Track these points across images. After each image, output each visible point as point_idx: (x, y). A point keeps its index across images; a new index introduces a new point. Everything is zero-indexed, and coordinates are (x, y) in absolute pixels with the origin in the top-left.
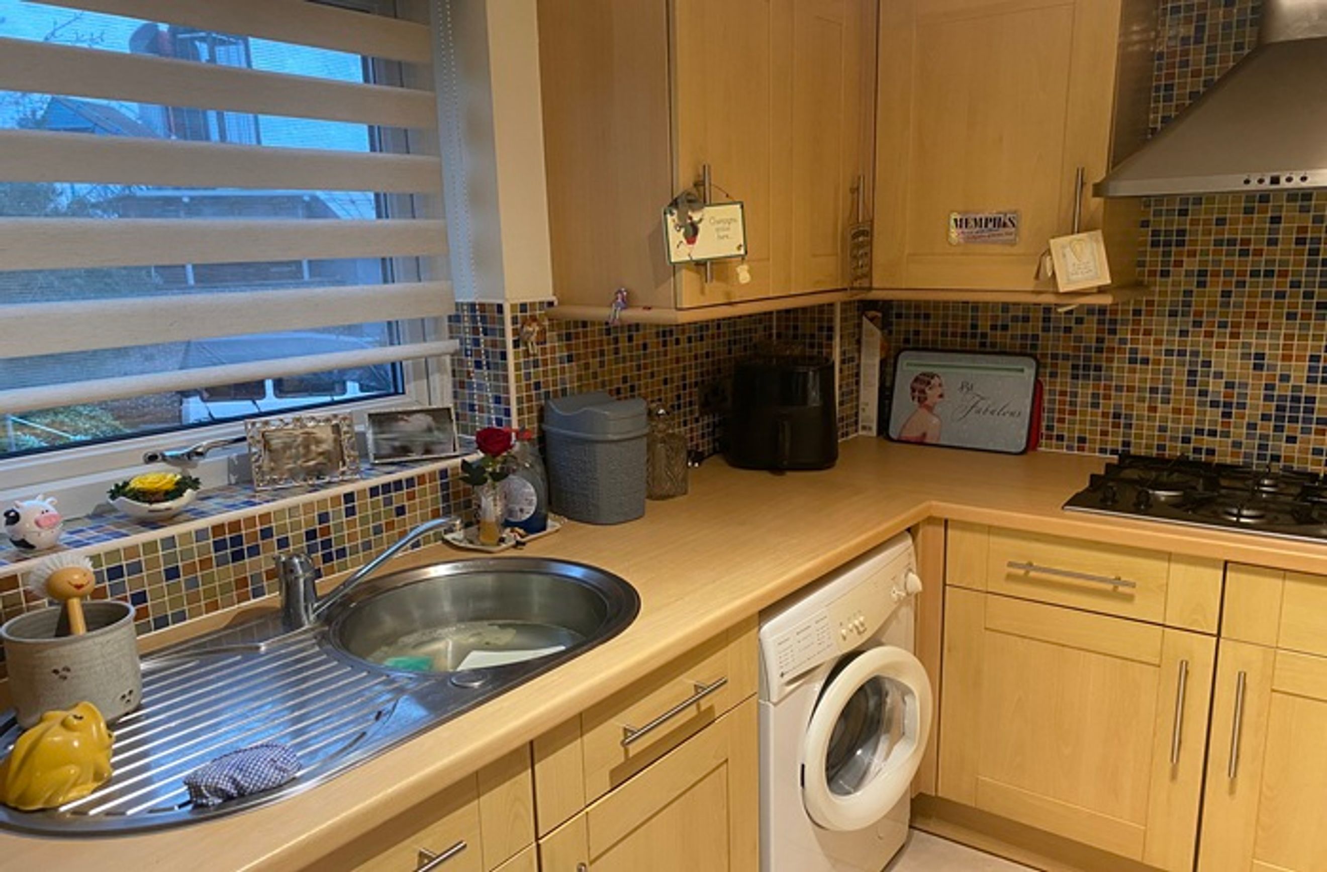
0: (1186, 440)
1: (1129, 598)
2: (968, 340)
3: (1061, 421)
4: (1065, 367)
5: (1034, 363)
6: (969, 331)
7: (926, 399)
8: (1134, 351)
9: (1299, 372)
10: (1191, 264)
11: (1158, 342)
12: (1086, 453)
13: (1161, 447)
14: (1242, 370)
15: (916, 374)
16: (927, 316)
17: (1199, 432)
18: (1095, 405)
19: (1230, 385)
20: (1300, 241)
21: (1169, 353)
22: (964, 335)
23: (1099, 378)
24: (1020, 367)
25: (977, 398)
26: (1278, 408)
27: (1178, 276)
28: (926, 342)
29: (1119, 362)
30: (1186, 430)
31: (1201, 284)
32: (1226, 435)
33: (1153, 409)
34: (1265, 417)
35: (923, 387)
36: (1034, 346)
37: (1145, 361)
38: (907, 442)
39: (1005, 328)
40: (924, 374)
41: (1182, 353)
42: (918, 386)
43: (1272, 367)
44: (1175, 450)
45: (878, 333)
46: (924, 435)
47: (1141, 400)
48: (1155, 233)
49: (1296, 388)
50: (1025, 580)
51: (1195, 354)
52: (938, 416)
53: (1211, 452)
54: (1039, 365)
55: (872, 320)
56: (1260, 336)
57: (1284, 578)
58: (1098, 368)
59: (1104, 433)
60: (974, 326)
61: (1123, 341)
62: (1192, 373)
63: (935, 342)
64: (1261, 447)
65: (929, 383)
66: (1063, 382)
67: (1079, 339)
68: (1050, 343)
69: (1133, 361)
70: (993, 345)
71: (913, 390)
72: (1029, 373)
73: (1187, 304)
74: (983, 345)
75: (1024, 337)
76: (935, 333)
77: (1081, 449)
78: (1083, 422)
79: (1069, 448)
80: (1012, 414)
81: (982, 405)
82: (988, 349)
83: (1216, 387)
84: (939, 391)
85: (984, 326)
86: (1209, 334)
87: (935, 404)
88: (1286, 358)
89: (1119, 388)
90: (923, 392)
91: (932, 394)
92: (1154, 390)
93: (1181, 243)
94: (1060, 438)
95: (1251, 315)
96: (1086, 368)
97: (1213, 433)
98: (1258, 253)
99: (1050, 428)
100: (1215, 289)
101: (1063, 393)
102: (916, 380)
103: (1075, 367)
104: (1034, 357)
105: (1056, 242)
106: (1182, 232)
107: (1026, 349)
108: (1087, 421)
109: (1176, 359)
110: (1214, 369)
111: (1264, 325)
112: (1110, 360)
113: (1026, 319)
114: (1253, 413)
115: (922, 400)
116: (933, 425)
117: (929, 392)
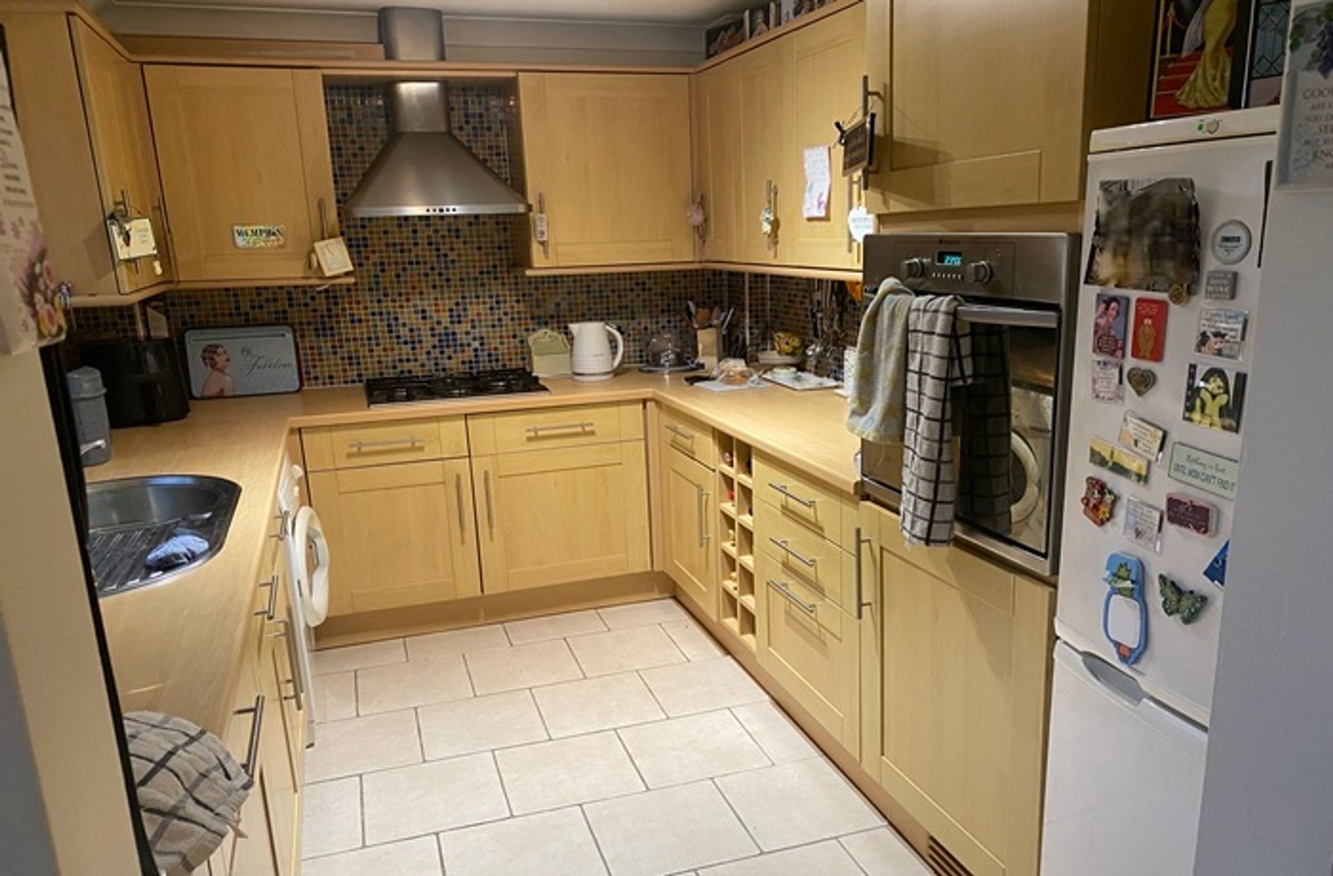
0: (395, 367)
1: (421, 449)
2: (235, 318)
3: (315, 366)
4: (310, 332)
5: (290, 329)
6: (234, 311)
7: (216, 363)
8: (352, 315)
9: (445, 319)
10: (375, 258)
11: (366, 308)
12: (334, 386)
13: (381, 374)
14: (415, 320)
15: (204, 346)
16: (198, 303)
17: (401, 361)
18: (335, 353)
19: (411, 330)
20: (430, 244)
21: (373, 314)
22: (231, 315)
23: (333, 335)
24: (281, 332)
25: (255, 359)
26: (440, 341)
28: (200, 322)
29: (344, 323)
30: (394, 361)
31: (383, 271)
33: (371, 351)
34: (434, 347)
35: (210, 355)
36: (286, 318)
37: (360, 321)
38: (210, 398)
39: (261, 307)
40: (210, 346)
41: (381, 314)
42: (206, 355)
43: (431, 317)
44: (390, 373)
45: (164, 318)
46: (222, 390)
47: (363, 346)
49: (446, 328)
50: (360, 454)
51: (389, 313)
52: (228, 375)
53: (410, 372)
54: (294, 331)
55: (155, 308)
56: (421, 299)
57: (494, 417)
58: (332, 328)
59: (345, 371)
60: (238, 308)
61: (344, 309)
62: (389, 325)
63: (208, 322)
64: (436, 364)
65: (215, 352)
66: (310, 339)
67: (315, 311)
68: (295, 315)
69: (352, 321)
70: (255, 320)
71: (204, 359)
72: (289, 336)
74: (247, 320)
75: (276, 312)
76: (207, 316)
77: (332, 383)
78: (329, 366)
79: (324, 384)
80: (285, 366)
81: (261, 362)
82: (251, 323)
83: (404, 332)
84: (225, 357)
85: (245, 306)
86: (394, 301)
87: (224, 367)
88: (437, 311)
89: (348, 340)
90: (212, 359)
91: (220, 360)
92: (369, 339)
93: (366, 246)
94: (316, 378)
95: (414, 288)
96: (324, 329)
97: (408, 360)
98: (410, 251)
99: (308, 373)
100: (391, 272)
101: (312, 348)
102: (205, 351)
103: (316, 329)
104: (286, 324)
105: (318, 245)
106: (365, 239)
107: (280, 320)
108: (332, 364)
109: (377, 317)
110: (401, 321)
111: (421, 293)
112: (338, 322)
113: (275, 300)
114: (427, 346)
115: (213, 365)
116: (227, 382)
117: (217, 359)
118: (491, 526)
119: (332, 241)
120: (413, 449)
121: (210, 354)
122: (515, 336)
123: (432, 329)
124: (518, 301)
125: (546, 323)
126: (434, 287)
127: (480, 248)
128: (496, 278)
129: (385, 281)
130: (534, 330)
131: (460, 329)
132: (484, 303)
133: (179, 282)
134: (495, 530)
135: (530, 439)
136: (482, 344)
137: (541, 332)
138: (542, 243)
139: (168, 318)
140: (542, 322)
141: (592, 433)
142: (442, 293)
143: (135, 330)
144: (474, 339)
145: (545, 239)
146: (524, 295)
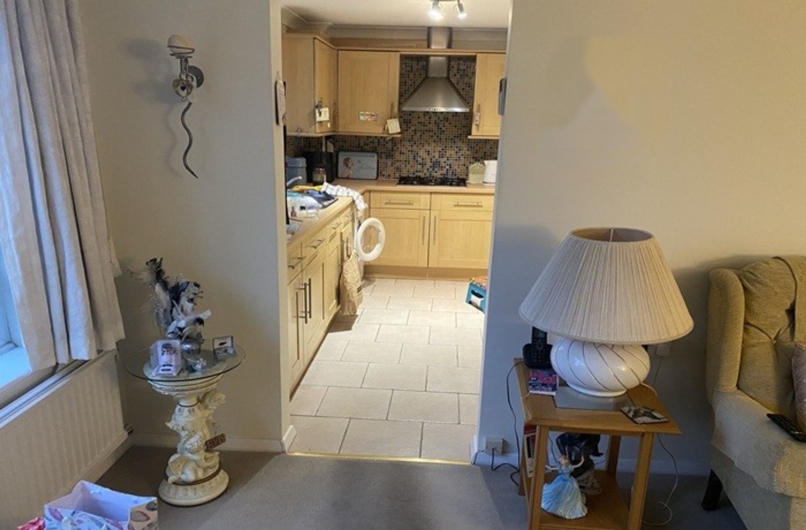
3: (383, 170)
4: (384, 155)
8: (401, 151)
9: (437, 155)
10: (413, 128)
11: (406, 148)
13: (409, 175)
14: (425, 155)
15: (345, 158)
16: (345, 141)
17: (417, 171)
18: (392, 166)
19: (423, 159)
20: (435, 123)
21: (409, 151)
22: (356, 147)
23: (392, 158)
24: (373, 155)
25: (362, 165)
26: (433, 164)
27: (410, 131)
28: (345, 149)
29: (397, 153)
30: (414, 171)
31: (415, 133)
34: (431, 167)
36: (376, 150)
37: (403, 154)
38: (344, 178)
39: (368, 144)
40: (347, 158)
41: (412, 151)
42: (346, 162)
43: (431, 154)
44: (412, 175)
45: (332, 146)
46: (348, 176)
47: (403, 164)
48: (404, 120)
49: (437, 160)
51: (415, 151)
52: (352, 170)
53: (420, 175)
54: (378, 155)
55: (330, 142)
56: (429, 146)
57: (441, 195)
58: (392, 156)
59: (395, 173)
60: (359, 144)
61: (398, 148)
62: (414, 156)
63: (348, 149)
64: (430, 174)
65: (348, 161)
66: (384, 160)
67: (387, 148)
68: (380, 149)
69: (400, 154)
70: (365, 150)
71: (344, 163)
72: (376, 157)
73: (412, 138)
74: (362, 149)
75: (373, 147)
76: (348, 146)
77: (389, 178)
79: (386, 178)
80: (372, 169)
81: (364, 167)
83: (420, 159)
84: (352, 163)
85: (362, 143)
86: (417, 146)
87: (351, 167)
88: (434, 152)
89: (398, 161)
90: (347, 163)
91: (350, 164)
92: (406, 161)
94: (383, 175)
95: (426, 141)
96: (389, 155)
97: (420, 171)
98: (427, 126)
99: (381, 173)
100: (418, 134)
101: (383, 163)
102: (345, 160)
103: (386, 156)
104: (376, 153)
105: (389, 121)
107: (374, 150)
108: (390, 170)
109: (410, 153)
110: (419, 155)
111: (429, 144)
112: (395, 153)
113: (373, 142)
114: (428, 166)
115: (347, 166)
116: (351, 173)
117: (349, 163)
118: (434, 240)
119: (394, 120)
120: (410, 204)
122: (464, 165)
123: (431, 159)
124: (468, 150)
125: (479, 161)
126: (435, 141)
127: (455, 126)
128: (460, 140)
129: (415, 138)
130: (473, 163)
131: (442, 160)
132: (454, 150)
133: (338, 132)
135: (455, 206)
136: (450, 167)
137: (476, 164)
138: (477, 125)
139: (334, 146)
140: (477, 160)
141: (481, 206)
142: (437, 145)
143: (322, 149)
144: (447, 165)
145: (478, 123)
146: (471, 147)
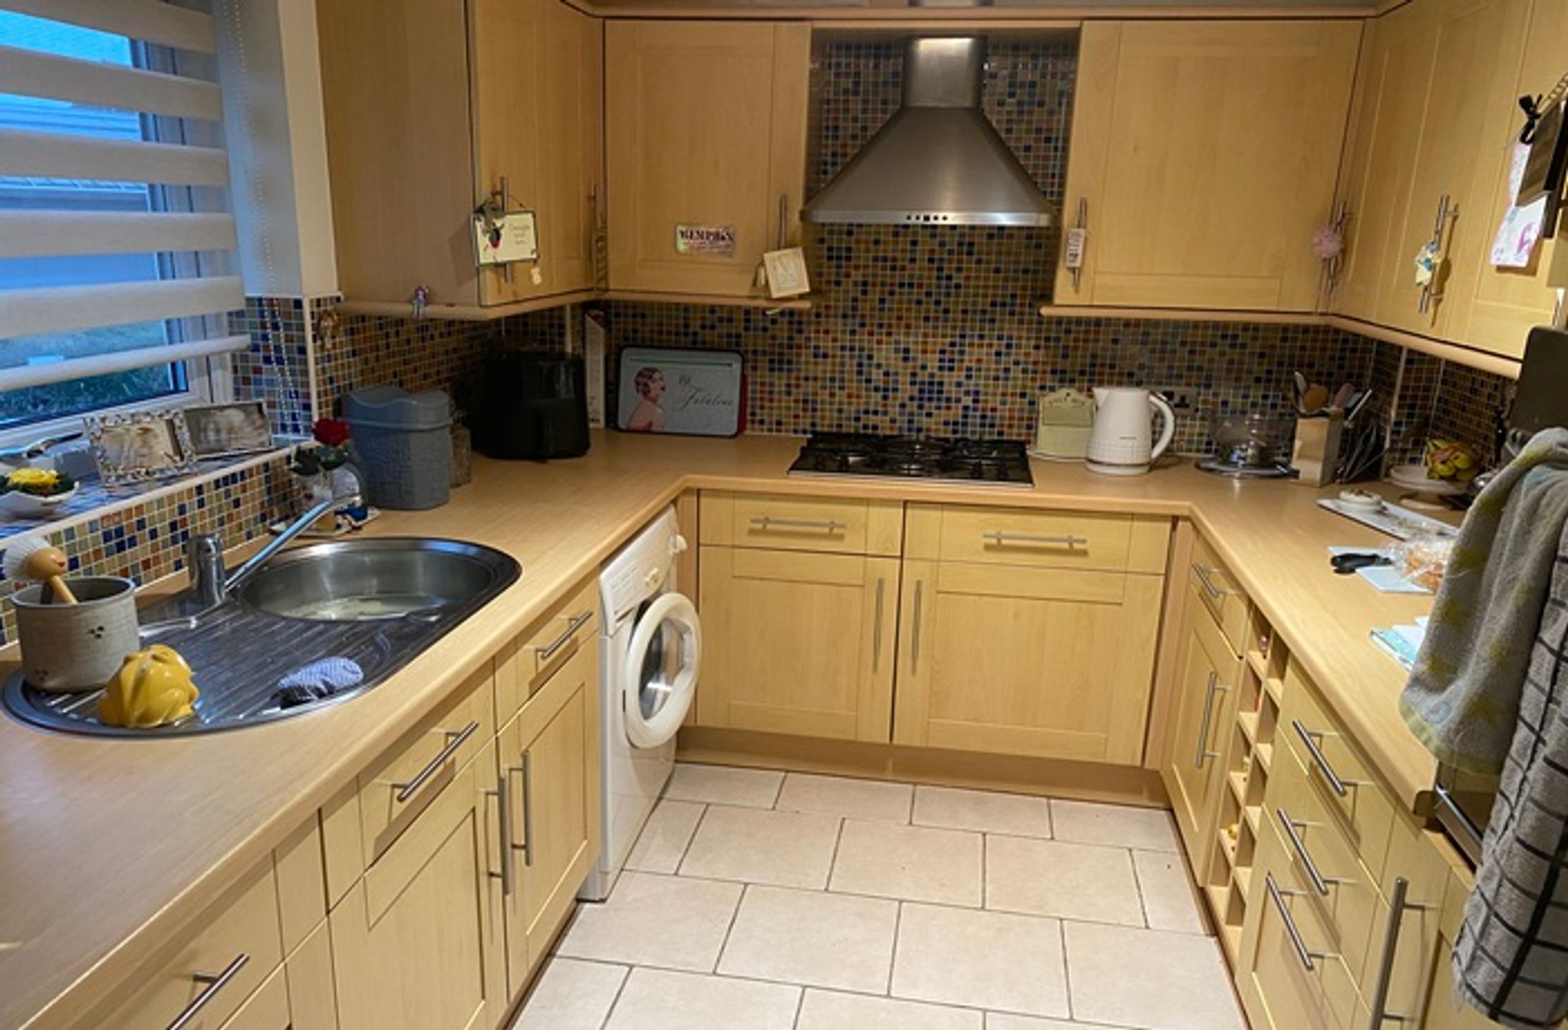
0: (857, 419)
1: (841, 537)
2: (682, 338)
3: (762, 408)
4: (764, 362)
5: (740, 359)
6: (682, 330)
7: (649, 391)
8: (816, 347)
9: (933, 362)
10: (857, 276)
11: (835, 340)
12: (783, 434)
13: (840, 426)
14: (894, 362)
15: (638, 370)
16: (643, 316)
17: (867, 412)
18: (789, 393)
19: (887, 374)
20: (931, 260)
21: (843, 348)
22: (677, 334)
23: (789, 370)
24: (728, 362)
25: (694, 391)
26: (921, 391)
27: (848, 284)
28: (643, 339)
29: (806, 356)
30: (858, 412)
31: (864, 292)
32: (885, 413)
33: (832, 395)
34: (912, 399)
35: (645, 380)
36: (738, 344)
37: (825, 356)
38: (636, 431)
39: (713, 327)
40: (646, 369)
41: (852, 349)
42: (641, 380)
43: (915, 359)
44: (850, 427)
45: (602, 330)
46: (650, 424)
47: (824, 387)
48: (830, 249)
49: (932, 375)
50: (764, 532)
51: (861, 349)
52: (660, 406)
53: (875, 428)
54: (744, 361)
55: (595, 318)
56: (907, 334)
57: (942, 510)
58: (789, 362)
59: (796, 416)
60: (686, 326)
61: (808, 339)
62: (860, 365)
63: (652, 340)
64: (910, 422)
65: (651, 377)
66: (763, 375)
67: (773, 338)
68: (751, 341)
69: (816, 356)
70: (704, 342)
71: (638, 383)
72: (737, 367)
73: (855, 309)
74: (695, 342)
75: (729, 336)
76: (652, 332)
77: (778, 431)
78: (780, 408)
79: (770, 430)
80: (724, 403)
81: (699, 396)
82: (698, 346)
83: (877, 375)
84: (661, 383)
85: (695, 325)
86: (871, 334)
87: (658, 396)
88: (925, 352)
89: (807, 379)
90: (646, 385)
91: (655, 387)
92: (833, 380)
93: (848, 259)
94: (762, 422)
95: (899, 318)
96: (781, 362)
97: (876, 413)
98: (903, 268)
99: (753, 414)
100: (874, 295)
101: (763, 384)
102: (640, 374)
103: (772, 361)
104: (737, 352)
105: (768, 257)
106: (849, 250)
107: (732, 346)
108: (782, 407)
109: (847, 353)
110: (875, 361)
111: (908, 326)
112: (799, 355)
113: (730, 320)
114: (903, 396)
115: (646, 393)
116: (657, 415)
117: (651, 385)
118: (914, 658)
119: (788, 251)
120: (830, 536)
121: (645, 378)
122: (1023, 395)
123: (914, 375)
124: (1037, 347)
125: (1072, 381)
126: (927, 319)
127: (997, 271)
128: (1012, 314)
129: (865, 308)
130: (1052, 389)
131: (949, 379)
132: (990, 345)
134: (920, 662)
135: (988, 548)
136: (976, 401)
137: (1062, 392)
138: (1073, 270)
139: (609, 331)
140: (1065, 378)
141: (1084, 553)
142: (935, 328)
143: (562, 343)
144: (967, 393)
145: (1078, 264)
146: (1047, 339)
